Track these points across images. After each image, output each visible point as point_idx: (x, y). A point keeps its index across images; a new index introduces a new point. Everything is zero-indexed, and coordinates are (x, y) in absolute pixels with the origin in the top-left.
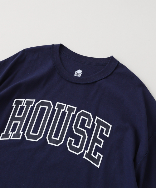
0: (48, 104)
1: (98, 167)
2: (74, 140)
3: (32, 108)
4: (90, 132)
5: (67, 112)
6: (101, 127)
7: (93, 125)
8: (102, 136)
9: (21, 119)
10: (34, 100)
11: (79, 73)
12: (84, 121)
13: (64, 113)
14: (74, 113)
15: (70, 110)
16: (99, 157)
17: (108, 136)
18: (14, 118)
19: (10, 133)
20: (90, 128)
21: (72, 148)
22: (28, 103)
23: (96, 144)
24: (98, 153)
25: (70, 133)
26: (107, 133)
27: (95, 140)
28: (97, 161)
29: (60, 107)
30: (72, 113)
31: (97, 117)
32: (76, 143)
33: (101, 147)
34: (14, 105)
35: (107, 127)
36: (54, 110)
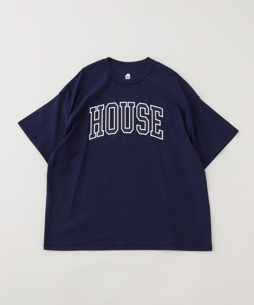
0: (114, 105)
1: (162, 139)
2: (140, 126)
3: (104, 111)
4: (149, 117)
5: (129, 107)
6: (156, 111)
7: (150, 111)
8: (158, 118)
9: (99, 121)
10: (103, 105)
11: (128, 76)
12: (143, 110)
13: (127, 109)
14: (134, 107)
15: (131, 105)
16: (161, 132)
17: (162, 116)
18: (94, 122)
19: (95, 133)
20: (148, 114)
21: (141, 131)
22: (100, 108)
23: (156, 124)
24: (159, 130)
25: (137, 122)
26: (161, 115)
27: (155, 122)
28: (160, 135)
29: (123, 105)
30: (133, 107)
31: (151, 106)
32: (143, 127)
33: (160, 125)
34: (91, 113)
35: (160, 110)
36: (120, 108)
